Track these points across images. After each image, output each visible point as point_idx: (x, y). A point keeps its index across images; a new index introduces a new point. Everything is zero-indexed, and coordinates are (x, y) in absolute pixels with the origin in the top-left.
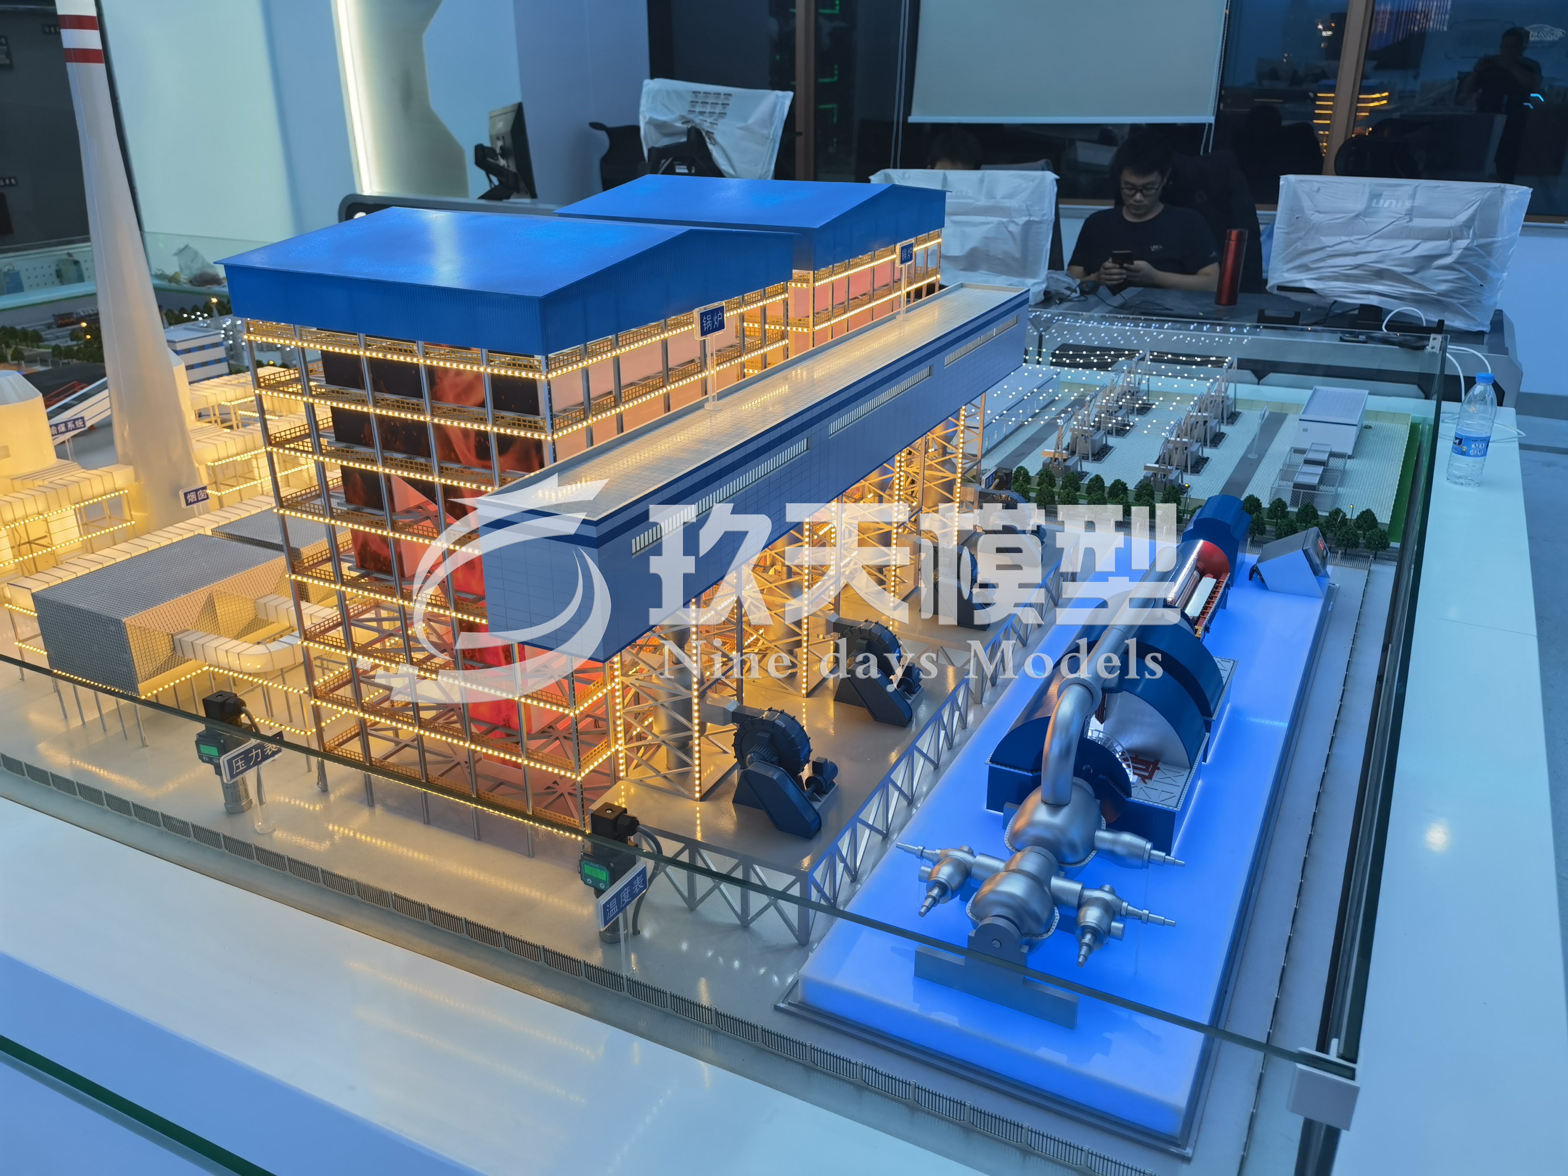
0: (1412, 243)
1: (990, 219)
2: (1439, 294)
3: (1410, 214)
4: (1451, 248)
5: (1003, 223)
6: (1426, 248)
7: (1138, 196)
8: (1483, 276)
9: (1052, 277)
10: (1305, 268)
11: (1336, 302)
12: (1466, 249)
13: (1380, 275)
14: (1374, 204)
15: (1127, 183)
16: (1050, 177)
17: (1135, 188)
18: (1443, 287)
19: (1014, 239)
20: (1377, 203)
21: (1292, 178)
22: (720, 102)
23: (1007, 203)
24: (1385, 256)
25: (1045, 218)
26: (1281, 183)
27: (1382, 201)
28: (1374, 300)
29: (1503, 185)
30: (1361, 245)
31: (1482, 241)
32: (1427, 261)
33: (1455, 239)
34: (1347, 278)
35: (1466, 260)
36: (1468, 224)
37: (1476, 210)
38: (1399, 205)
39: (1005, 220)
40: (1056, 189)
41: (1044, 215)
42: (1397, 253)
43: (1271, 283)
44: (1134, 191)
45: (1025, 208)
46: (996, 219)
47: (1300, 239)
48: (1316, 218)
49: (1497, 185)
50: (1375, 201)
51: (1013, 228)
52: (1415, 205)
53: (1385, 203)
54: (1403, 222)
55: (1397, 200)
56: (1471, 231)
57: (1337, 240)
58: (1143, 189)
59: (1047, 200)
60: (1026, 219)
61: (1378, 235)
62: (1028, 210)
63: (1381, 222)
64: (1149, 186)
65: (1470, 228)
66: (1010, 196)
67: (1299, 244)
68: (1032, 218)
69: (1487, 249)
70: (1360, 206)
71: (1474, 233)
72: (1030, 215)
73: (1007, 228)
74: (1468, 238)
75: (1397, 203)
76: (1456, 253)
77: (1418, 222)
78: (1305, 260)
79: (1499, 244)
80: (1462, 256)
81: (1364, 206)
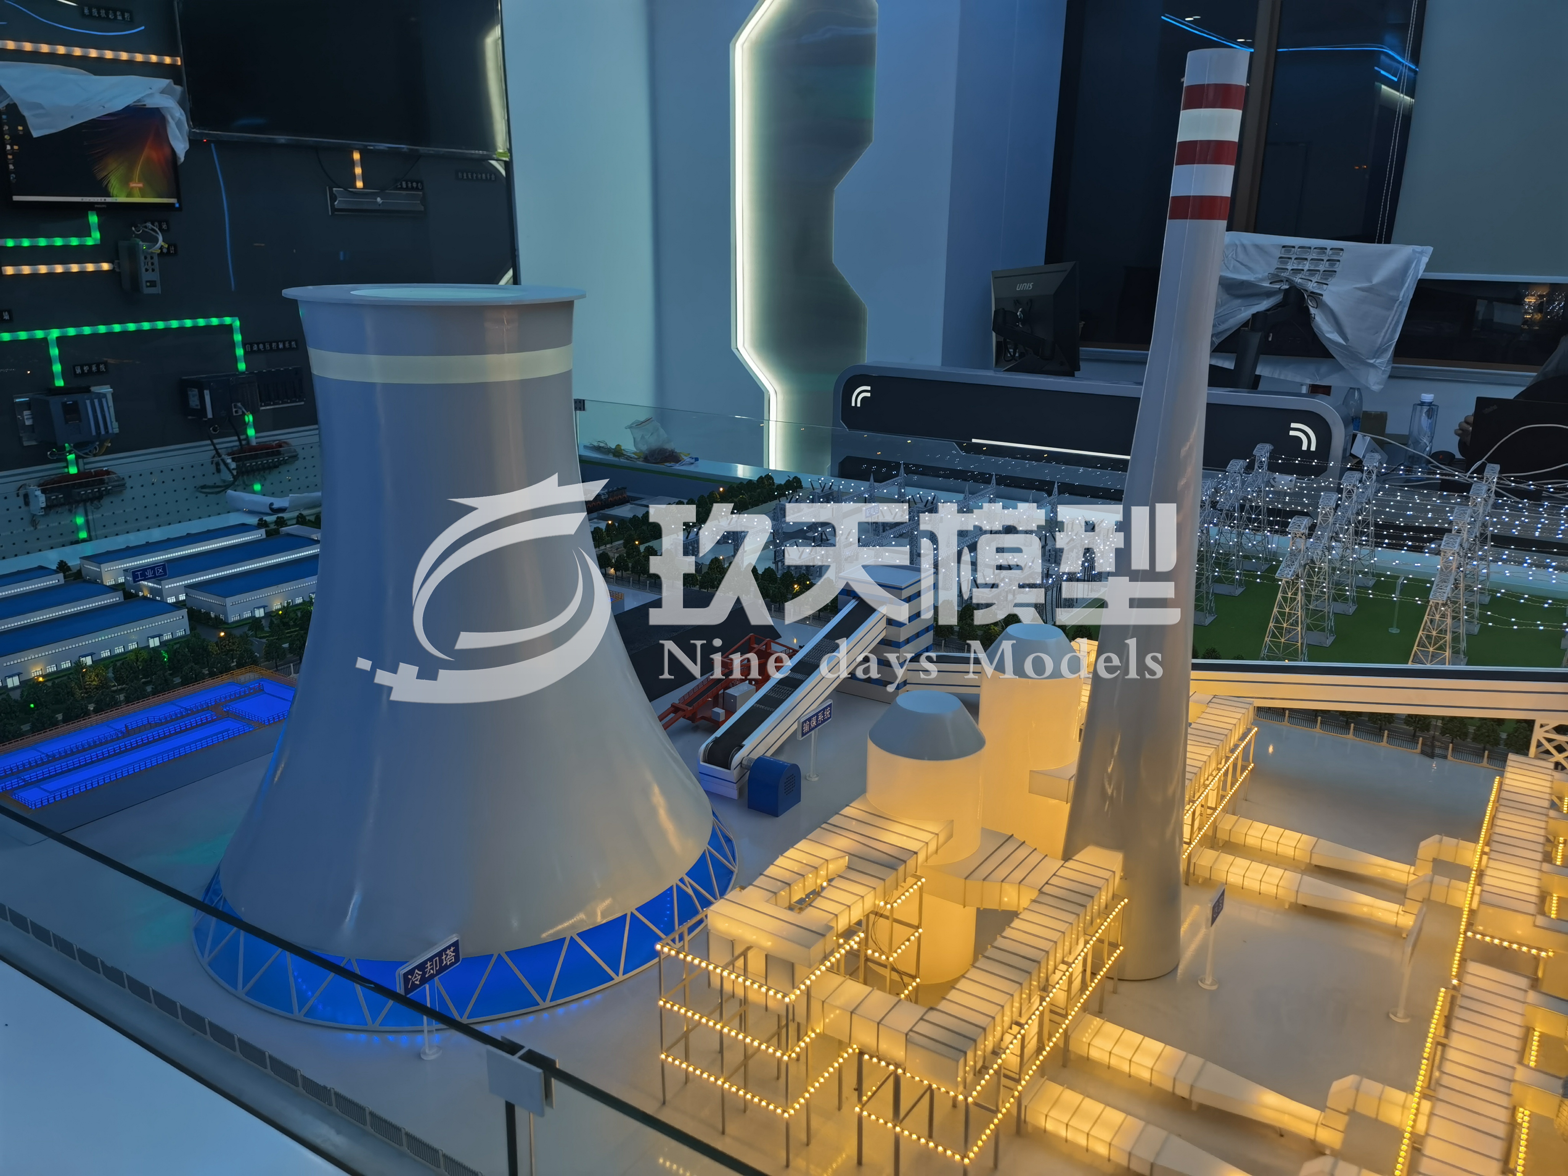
22: (1326, 258)
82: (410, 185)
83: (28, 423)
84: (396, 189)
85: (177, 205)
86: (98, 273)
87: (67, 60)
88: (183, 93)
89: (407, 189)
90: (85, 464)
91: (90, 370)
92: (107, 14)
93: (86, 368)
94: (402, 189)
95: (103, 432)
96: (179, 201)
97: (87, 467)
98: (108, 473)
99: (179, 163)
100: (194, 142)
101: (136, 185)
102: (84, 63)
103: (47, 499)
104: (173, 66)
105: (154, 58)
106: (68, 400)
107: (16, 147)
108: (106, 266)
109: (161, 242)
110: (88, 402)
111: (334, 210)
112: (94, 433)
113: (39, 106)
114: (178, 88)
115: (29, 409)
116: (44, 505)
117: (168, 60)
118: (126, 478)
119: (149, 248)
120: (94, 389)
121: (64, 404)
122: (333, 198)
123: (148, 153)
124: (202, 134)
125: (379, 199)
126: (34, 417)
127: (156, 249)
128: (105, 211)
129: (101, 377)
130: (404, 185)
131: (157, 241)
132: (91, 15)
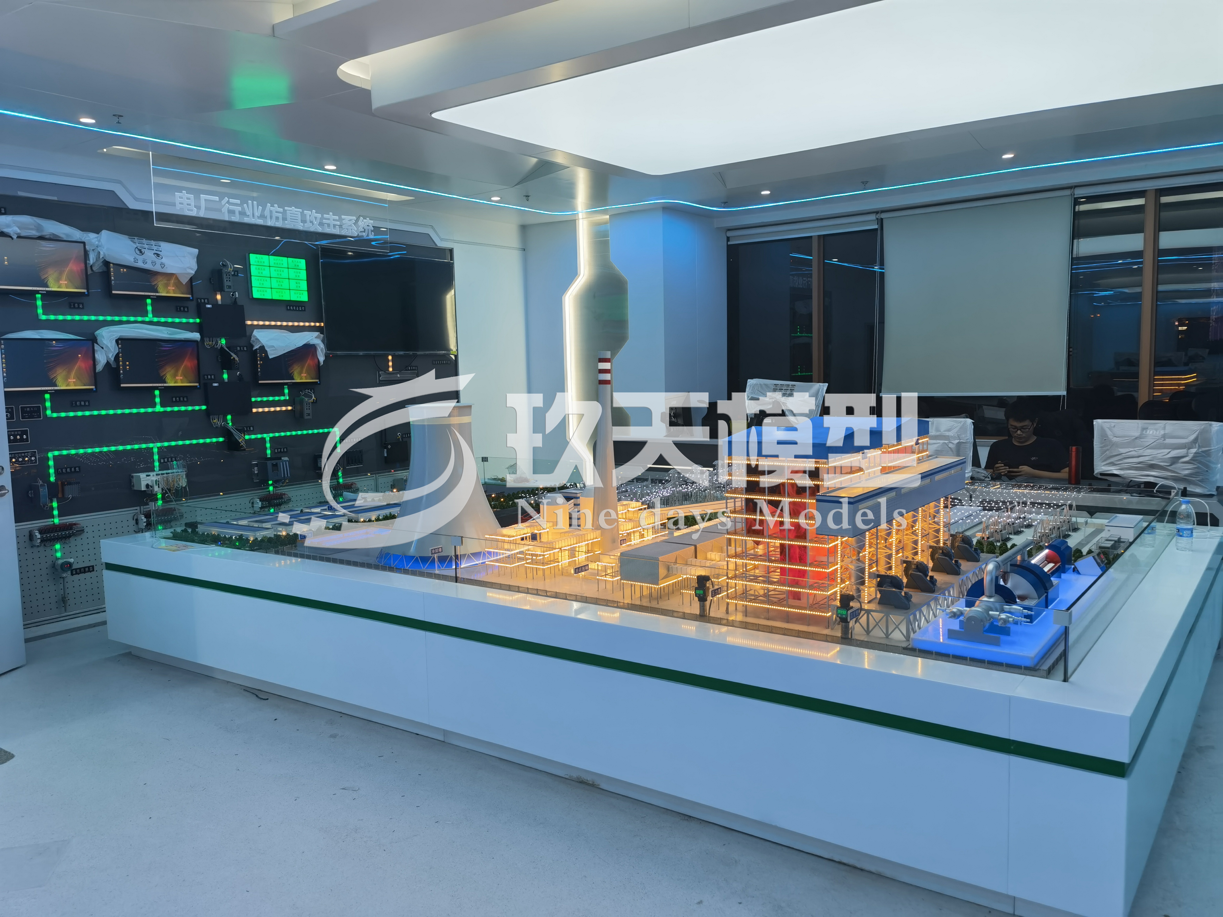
0: (1168, 451)
1: (938, 441)
2: (1185, 476)
3: (1164, 437)
4: (1187, 453)
5: (945, 443)
6: (1175, 453)
7: (1019, 432)
8: (1207, 466)
9: (974, 470)
10: (1113, 464)
11: (1131, 480)
12: (1195, 453)
13: (1152, 467)
14: (1144, 433)
15: (1012, 425)
16: (969, 421)
17: (1017, 428)
18: (1187, 472)
19: (952, 451)
20: (1146, 432)
21: (1100, 421)
22: (789, 389)
23: (947, 434)
24: (1153, 458)
25: (968, 441)
26: (1094, 423)
27: (1148, 431)
28: (1151, 479)
29: (1210, 422)
30: (1141, 452)
31: (1204, 449)
32: (1175, 460)
33: (1189, 449)
34: (1137, 469)
35: (1197, 459)
36: (1196, 440)
37: (1198, 434)
38: (1158, 433)
39: (946, 442)
40: (973, 427)
41: (967, 439)
42: (1160, 456)
43: (1096, 472)
44: (1016, 429)
45: (957, 436)
46: (942, 441)
47: (1108, 450)
48: (1115, 439)
49: (1207, 422)
50: (1145, 431)
51: (951, 445)
52: (1166, 432)
53: (1150, 432)
54: (1161, 441)
55: (1156, 430)
56: (1197, 445)
57: (1127, 450)
58: (1021, 429)
59: (968, 432)
60: (959, 441)
61: (1148, 447)
62: (959, 437)
63: (1149, 441)
64: (1024, 427)
65: (1196, 443)
66: (949, 430)
67: (1107, 452)
68: (961, 441)
69: (1207, 453)
70: (1137, 434)
71: (1199, 445)
72: (960, 439)
73: (948, 446)
74: (1196, 448)
75: (1157, 431)
76: (1191, 456)
77: (1168, 441)
78: (1112, 460)
79: (1213, 451)
80: (1194, 457)
81: (1139, 434)
82: (412, 368)
83: (256, 472)
84: (406, 370)
85: (319, 382)
86: (287, 411)
87: (281, 327)
88: (324, 337)
89: (411, 370)
90: (276, 490)
91: (281, 451)
92: (296, 308)
93: (279, 450)
94: (408, 370)
95: (286, 476)
96: (319, 381)
97: (277, 491)
98: (284, 494)
99: (320, 365)
100: (327, 356)
101: (304, 375)
102: (287, 328)
103: (262, 504)
104: (320, 326)
105: (312, 324)
106: (274, 462)
107: (261, 362)
108: (290, 408)
109: (313, 398)
110: (281, 463)
111: (380, 381)
112: (283, 476)
113: (273, 346)
114: (322, 335)
115: (257, 467)
116: (260, 506)
117: (318, 324)
118: (291, 497)
119: (308, 400)
120: (282, 458)
121: (272, 464)
122: (380, 376)
123: (309, 362)
124: (330, 353)
125: (398, 375)
126: (258, 470)
127: (312, 400)
128: (292, 386)
129: (285, 453)
130: (409, 369)
131: (312, 397)
132: (290, 309)
